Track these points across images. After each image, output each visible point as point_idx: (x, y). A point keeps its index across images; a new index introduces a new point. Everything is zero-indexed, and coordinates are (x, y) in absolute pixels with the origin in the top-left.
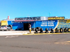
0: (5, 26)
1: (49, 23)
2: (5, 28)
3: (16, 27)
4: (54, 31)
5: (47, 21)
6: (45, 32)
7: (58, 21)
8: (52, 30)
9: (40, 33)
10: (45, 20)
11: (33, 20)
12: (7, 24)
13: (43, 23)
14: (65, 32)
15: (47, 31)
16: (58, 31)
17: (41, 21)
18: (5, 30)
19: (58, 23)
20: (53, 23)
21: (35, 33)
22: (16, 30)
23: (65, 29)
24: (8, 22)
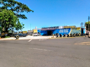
0: (36, 33)
1: (64, 30)
2: (36, 34)
3: (43, 34)
4: (70, 36)
5: (63, 29)
6: (63, 37)
7: (71, 29)
8: (68, 35)
9: (60, 37)
10: (62, 28)
11: (54, 29)
12: (37, 32)
13: (60, 31)
14: (77, 36)
15: (64, 36)
16: (72, 35)
17: (59, 29)
18: (36, 36)
19: (71, 30)
20: (67, 30)
21: (56, 37)
22: (43, 35)
23: (77, 34)
24: (38, 30)
